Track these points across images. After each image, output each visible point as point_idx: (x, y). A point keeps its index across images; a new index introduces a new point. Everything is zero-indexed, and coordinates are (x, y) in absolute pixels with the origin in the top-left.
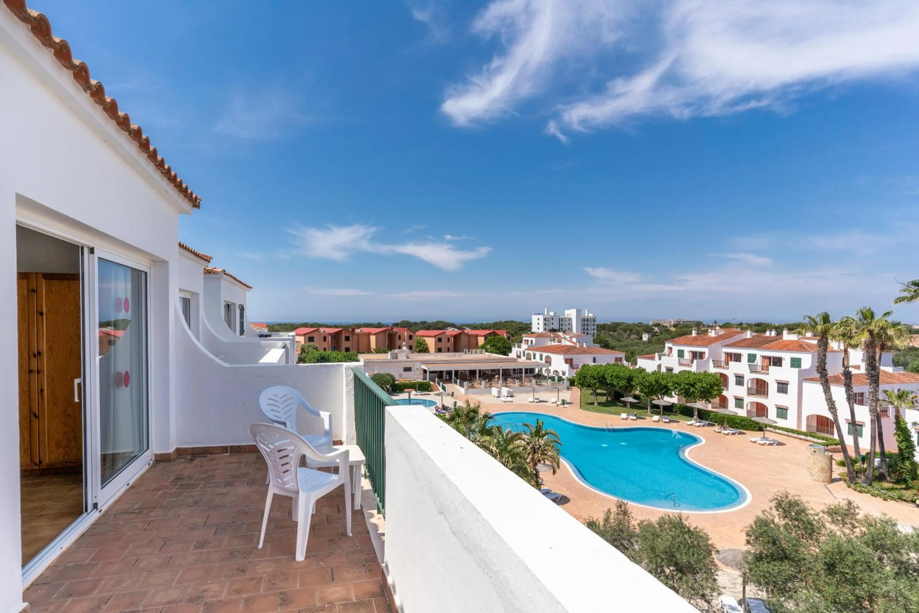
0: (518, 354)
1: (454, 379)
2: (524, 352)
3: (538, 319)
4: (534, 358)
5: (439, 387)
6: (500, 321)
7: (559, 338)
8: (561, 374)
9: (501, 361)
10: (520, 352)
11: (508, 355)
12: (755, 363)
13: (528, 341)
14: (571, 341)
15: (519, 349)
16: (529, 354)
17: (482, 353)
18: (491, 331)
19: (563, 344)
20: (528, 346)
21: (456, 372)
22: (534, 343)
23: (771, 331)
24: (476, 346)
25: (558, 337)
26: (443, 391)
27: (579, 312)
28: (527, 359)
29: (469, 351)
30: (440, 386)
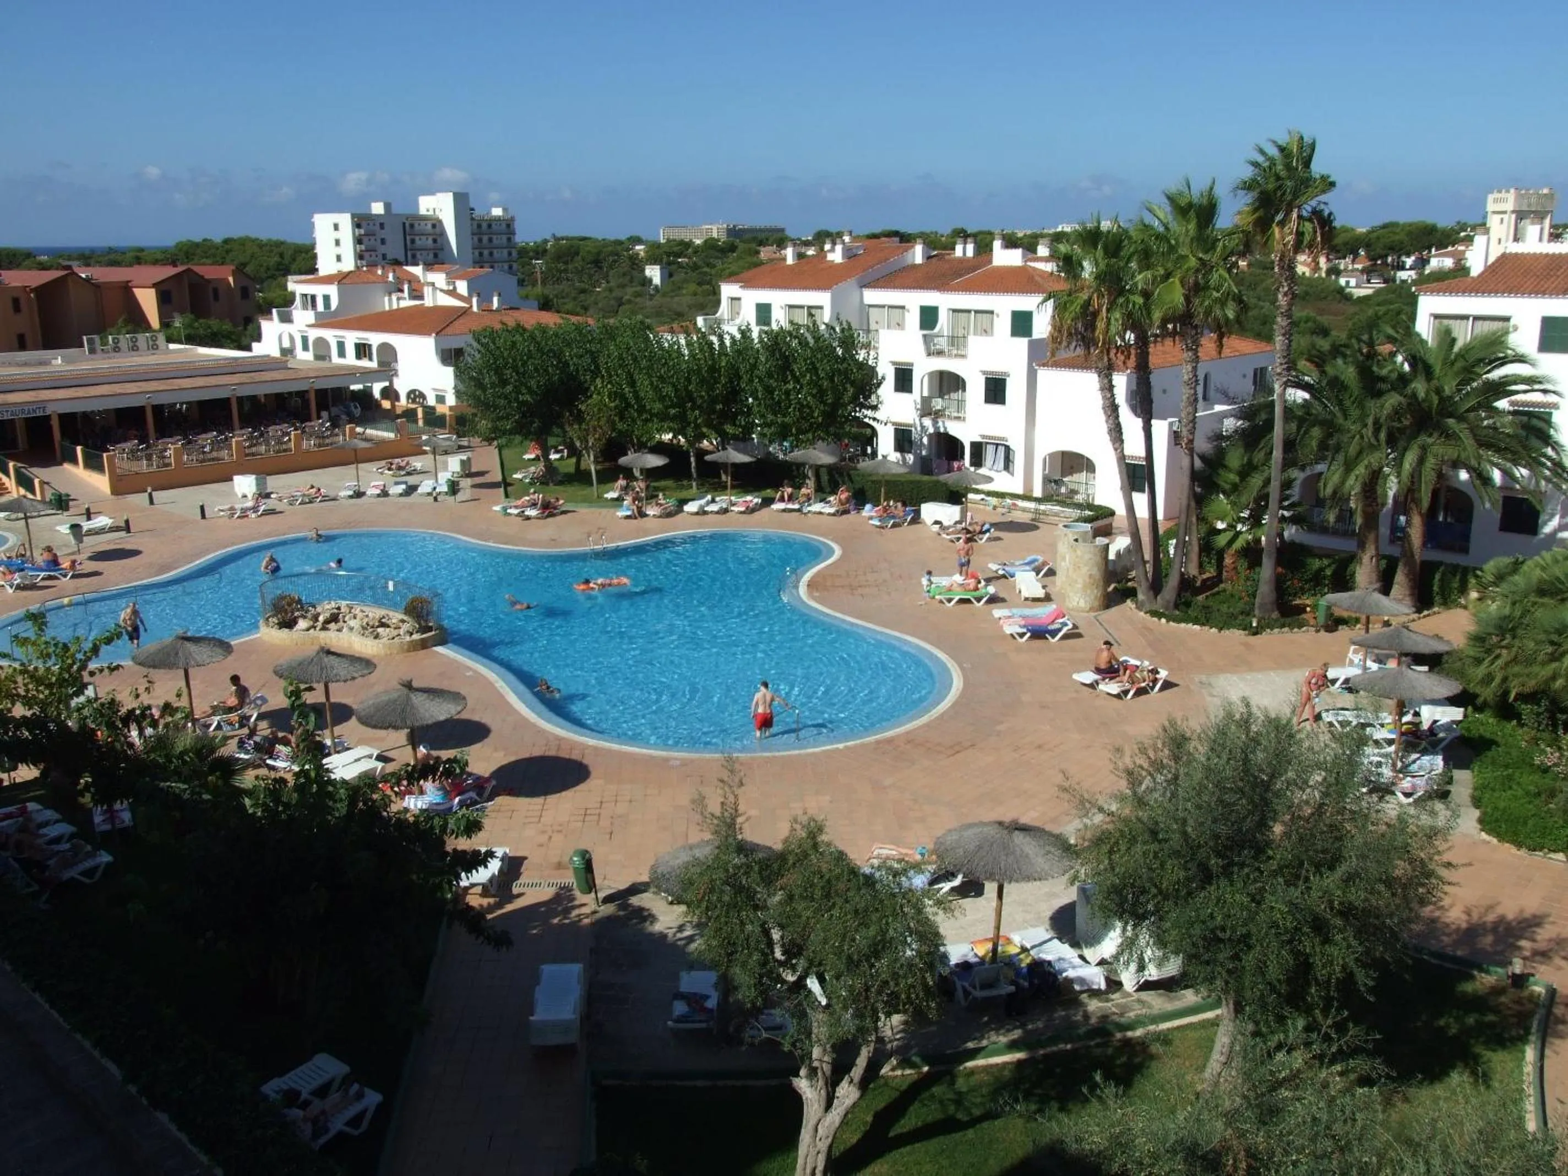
0: (286, 344)
1: (62, 446)
2: (305, 340)
3: (336, 227)
4: (342, 353)
5: (5, 479)
6: (205, 240)
7: (414, 286)
8: (431, 401)
9: (233, 368)
10: (292, 339)
11: (249, 349)
12: (936, 330)
13: (313, 298)
14: (453, 293)
15: (286, 327)
16: (321, 342)
17: (155, 347)
18: (180, 269)
19: (428, 302)
20: (318, 315)
21: (68, 420)
22: (334, 304)
23: (965, 243)
24: (137, 320)
25: (413, 280)
26: (22, 491)
27: (461, 201)
28: (318, 357)
29: (105, 343)
30: (8, 475)
